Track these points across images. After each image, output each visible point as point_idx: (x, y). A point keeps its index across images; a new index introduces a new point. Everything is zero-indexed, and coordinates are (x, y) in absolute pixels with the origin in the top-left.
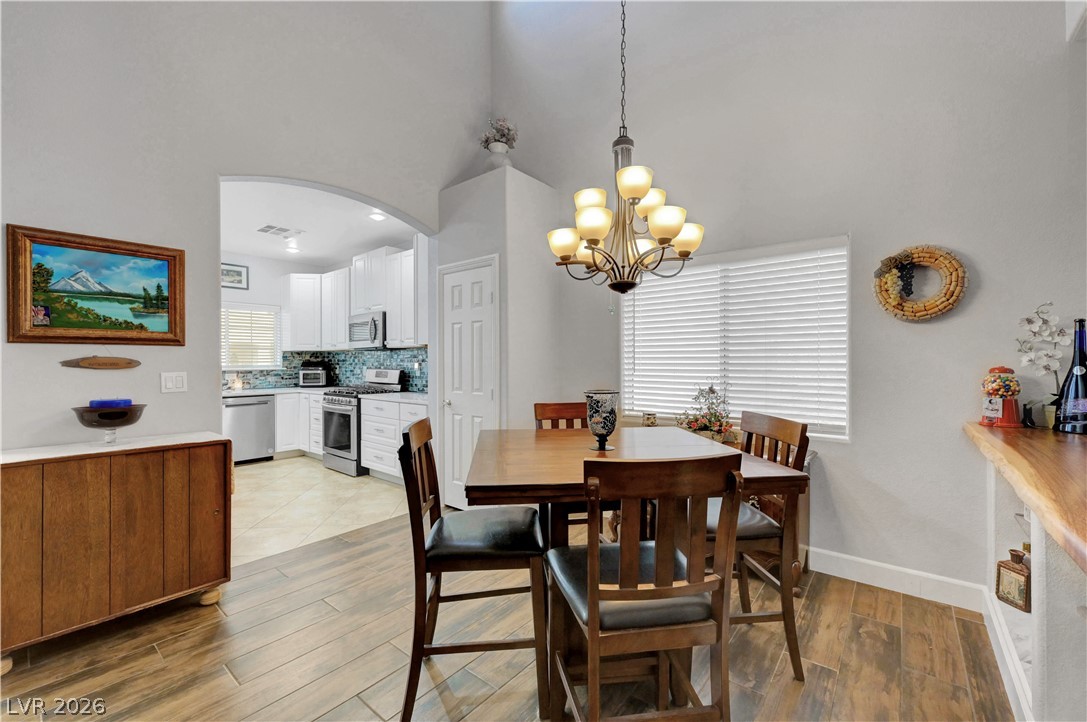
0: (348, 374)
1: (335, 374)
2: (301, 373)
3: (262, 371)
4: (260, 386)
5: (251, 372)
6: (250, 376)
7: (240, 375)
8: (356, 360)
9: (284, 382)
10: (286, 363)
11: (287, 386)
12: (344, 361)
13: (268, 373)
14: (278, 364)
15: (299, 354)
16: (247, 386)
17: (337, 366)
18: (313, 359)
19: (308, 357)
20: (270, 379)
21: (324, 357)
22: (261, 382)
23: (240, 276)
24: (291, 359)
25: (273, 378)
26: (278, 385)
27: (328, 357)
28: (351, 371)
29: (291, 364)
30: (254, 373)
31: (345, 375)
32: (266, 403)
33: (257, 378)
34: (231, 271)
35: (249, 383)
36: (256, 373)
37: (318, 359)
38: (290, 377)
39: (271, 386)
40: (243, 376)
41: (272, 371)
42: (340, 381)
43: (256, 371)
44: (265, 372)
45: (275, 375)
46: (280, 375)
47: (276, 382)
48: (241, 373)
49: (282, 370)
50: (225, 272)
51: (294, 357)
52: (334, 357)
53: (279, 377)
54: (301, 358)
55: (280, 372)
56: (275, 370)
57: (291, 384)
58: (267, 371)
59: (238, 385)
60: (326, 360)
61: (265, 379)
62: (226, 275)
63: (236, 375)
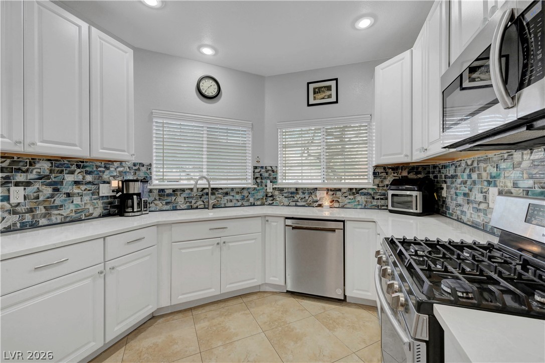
0: (460, 200)
1: (440, 196)
2: (390, 193)
3: (351, 189)
4: (348, 206)
5: (340, 190)
6: (339, 193)
7: (330, 193)
8: (475, 176)
9: (375, 203)
10: (377, 181)
11: (378, 207)
12: (453, 177)
13: (357, 191)
14: (367, 181)
15: (396, 168)
16: (336, 205)
17: (444, 186)
18: (412, 176)
19: (405, 173)
20: (359, 198)
21: (429, 173)
22: (350, 201)
23: (331, 90)
24: (384, 174)
25: (363, 197)
26: (368, 207)
27: (433, 173)
28: (465, 195)
29: (382, 182)
30: (343, 191)
31: (456, 200)
32: (333, 230)
33: (346, 197)
34: (322, 87)
35: (338, 202)
36: (345, 191)
37: (419, 176)
38: (382, 197)
39: (360, 207)
40: (333, 194)
41: (362, 189)
42: (448, 208)
43: (345, 188)
44: (354, 191)
45: (365, 195)
46: (371, 195)
47: (366, 202)
48: (331, 190)
49: (373, 189)
50: (317, 90)
51: (387, 173)
52: (440, 171)
53: (369, 197)
54: (396, 175)
55: (371, 192)
56: (365, 189)
57: (383, 206)
58: (356, 189)
59: (326, 203)
60: (431, 176)
61: (355, 198)
62: (317, 93)
63: (326, 192)
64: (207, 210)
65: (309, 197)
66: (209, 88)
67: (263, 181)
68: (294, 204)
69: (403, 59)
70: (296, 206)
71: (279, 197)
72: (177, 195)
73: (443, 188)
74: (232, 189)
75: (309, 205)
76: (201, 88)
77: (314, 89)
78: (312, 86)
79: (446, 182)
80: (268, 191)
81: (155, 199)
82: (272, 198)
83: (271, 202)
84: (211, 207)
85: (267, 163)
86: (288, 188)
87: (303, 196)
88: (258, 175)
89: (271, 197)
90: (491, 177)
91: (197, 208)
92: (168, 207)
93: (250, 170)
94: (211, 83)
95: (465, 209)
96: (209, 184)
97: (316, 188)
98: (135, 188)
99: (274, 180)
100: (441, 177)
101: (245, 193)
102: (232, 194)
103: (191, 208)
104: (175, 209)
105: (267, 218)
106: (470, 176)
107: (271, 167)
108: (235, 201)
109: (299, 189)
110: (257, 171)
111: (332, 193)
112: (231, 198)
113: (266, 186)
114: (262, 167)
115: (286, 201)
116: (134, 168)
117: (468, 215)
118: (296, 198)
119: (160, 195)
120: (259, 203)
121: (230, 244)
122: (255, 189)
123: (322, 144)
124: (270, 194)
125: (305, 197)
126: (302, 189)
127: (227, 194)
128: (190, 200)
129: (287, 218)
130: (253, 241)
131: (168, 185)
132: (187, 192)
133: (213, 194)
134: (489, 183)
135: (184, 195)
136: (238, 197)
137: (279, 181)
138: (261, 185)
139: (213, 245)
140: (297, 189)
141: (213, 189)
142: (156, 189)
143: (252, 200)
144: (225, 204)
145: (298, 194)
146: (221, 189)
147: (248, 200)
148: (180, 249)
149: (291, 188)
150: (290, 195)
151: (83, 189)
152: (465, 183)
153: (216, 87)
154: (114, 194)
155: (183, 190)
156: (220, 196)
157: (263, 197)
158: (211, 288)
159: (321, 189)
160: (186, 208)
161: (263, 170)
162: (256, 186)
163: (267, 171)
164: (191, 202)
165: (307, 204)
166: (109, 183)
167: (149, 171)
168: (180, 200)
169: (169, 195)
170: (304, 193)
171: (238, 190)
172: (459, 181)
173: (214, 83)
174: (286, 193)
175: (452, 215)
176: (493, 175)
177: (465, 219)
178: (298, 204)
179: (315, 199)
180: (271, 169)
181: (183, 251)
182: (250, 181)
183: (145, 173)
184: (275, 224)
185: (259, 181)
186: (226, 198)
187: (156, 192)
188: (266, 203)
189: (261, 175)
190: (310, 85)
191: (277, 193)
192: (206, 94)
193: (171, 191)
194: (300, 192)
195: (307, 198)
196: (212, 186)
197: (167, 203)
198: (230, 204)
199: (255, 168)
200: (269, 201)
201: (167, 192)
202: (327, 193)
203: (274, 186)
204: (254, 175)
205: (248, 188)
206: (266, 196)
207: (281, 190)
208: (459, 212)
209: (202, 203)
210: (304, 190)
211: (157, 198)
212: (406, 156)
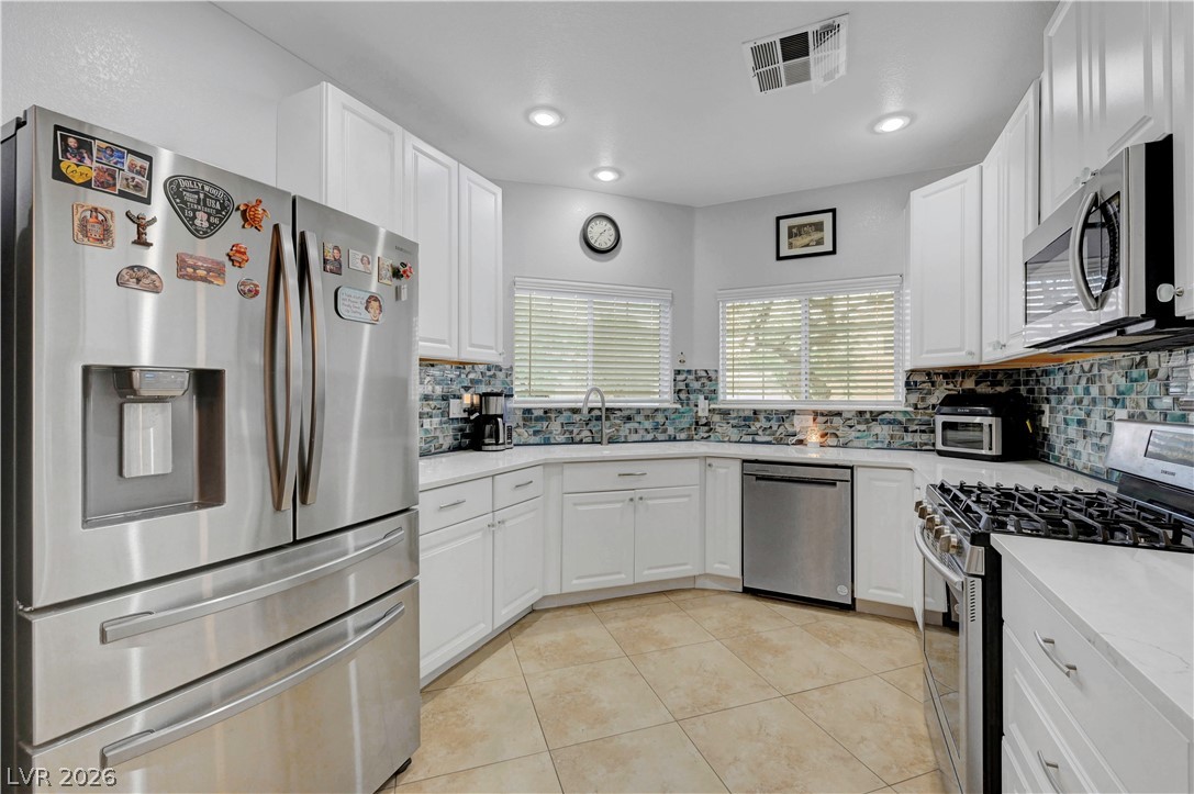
0: (1073, 431)
1: (1037, 427)
2: (940, 419)
3: (861, 413)
4: (855, 444)
5: (839, 414)
6: (837, 421)
7: (821, 419)
8: (1094, 390)
9: (909, 438)
10: (914, 398)
11: (915, 447)
12: (1060, 391)
13: (875, 416)
14: (893, 398)
15: (951, 374)
16: (832, 441)
17: (1046, 407)
18: (983, 389)
19: (969, 384)
20: (877, 429)
21: (1018, 383)
22: (859, 434)
23: (822, 230)
24: (927, 386)
25: (886, 427)
26: (896, 445)
27: (1026, 383)
28: (1081, 422)
29: (923, 399)
30: (845, 415)
31: (1065, 432)
32: (833, 483)
33: (851, 427)
34: (805, 225)
35: (837, 436)
36: (849, 416)
37: (999, 389)
38: (923, 428)
39: (879, 445)
40: (826, 422)
41: (884, 412)
42: (1051, 448)
43: (849, 411)
44: (868, 416)
45: (889, 423)
46: (900, 423)
47: (892, 437)
48: (822, 414)
49: (906, 412)
50: (794, 230)
51: (933, 384)
52: (1038, 381)
53: (897, 427)
54: (951, 386)
55: (900, 417)
56: (890, 412)
57: (926, 444)
58: (871, 412)
59: (814, 438)
60: (1023, 390)
61: (869, 429)
62: (796, 235)
63: (811, 417)
64: (599, 446)
65: (780, 426)
66: (602, 235)
67: (691, 396)
68: (750, 438)
69: (965, 181)
70: (754, 442)
71: (722, 428)
72: (550, 418)
73: (1043, 412)
74: (639, 411)
75: (779, 442)
76: (589, 236)
77: (790, 228)
78: (784, 224)
79: (1048, 401)
80: (700, 414)
81: (518, 426)
82: (706, 428)
83: (706, 435)
84: (605, 440)
85: (697, 363)
86: (738, 410)
87: (767, 425)
88: (682, 386)
89: (705, 425)
90: (1119, 393)
91: (581, 442)
92: (536, 439)
93: (668, 377)
94: (604, 225)
95: (1079, 447)
96: (603, 402)
97: (794, 411)
98: (496, 406)
99: (711, 395)
100: (1040, 393)
101: (660, 418)
102: (638, 418)
103: (572, 442)
104: (547, 443)
105: (709, 461)
106: (1087, 391)
107: (706, 371)
108: (642, 432)
109: (760, 411)
110: (680, 377)
111: (825, 419)
112: (636, 425)
113: (697, 406)
114: (689, 372)
115: (734, 434)
116: (489, 373)
117: (1084, 458)
118: (753, 428)
119: (524, 419)
120: (683, 436)
121: (650, 502)
122: (676, 410)
123: (803, 329)
124: (704, 421)
125: (771, 427)
126: (765, 411)
127: (629, 418)
128: (570, 428)
129: (744, 461)
130: (686, 499)
131: (537, 404)
132: (566, 414)
133: (608, 418)
134: (1116, 401)
135: (562, 419)
136: (648, 424)
137: (721, 397)
138: (688, 404)
139: (623, 501)
140: (755, 412)
141: (607, 409)
142: (520, 409)
143: (671, 431)
144: (626, 437)
145: (758, 420)
146: (620, 410)
147: (665, 431)
148: (575, 504)
149: (744, 410)
150: (743, 423)
151: (433, 406)
152: (1080, 402)
153: (612, 231)
154: (466, 415)
155: (559, 411)
156: (618, 422)
157: (691, 425)
158: (619, 573)
159: (803, 412)
160: (564, 441)
161: (691, 377)
162: (679, 406)
163: (697, 379)
164: (571, 432)
165: (776, 439)
166: (460, 397)
167: (509, 378)
168: (555, 427)
169: (538, 419)
170: (769, 420)
171: (649, 413)
172: (1070, 398)
173: (609, 226)
174: (734, 419)
175: (1058, 459)
176: (1122, 388)
177: (1079, 464)
178: (758, 438)
179: (791, 430)
180: (705, 374)
181: (579, 508)
182: (666, 397)
183: (504, 383)
184: (724, 471)
185: (683, 396)
186: (628, 425)
187: (519, 413)
188: (695, 437)
189: (687, 385)
190: (781, 221)
191: (716, 418)
192: (597, 245)
193: (541, 413)
194: (761, 417)
195: (775, 428)
196: (608, 405)
197: (536, 433)
198: (635, 437)
199: (678, 372)
200: (703, 432)
201: (536, 413)
202: (814, 420)
203: (712, 406)
204: (675, 386)
205: (665, 410)
206: (697, 423)
207: (725, 413)
208: (1070, 454)
209: (589, 434)
210: (769, 415)
211: (521, 423)
212: (971, 353)
